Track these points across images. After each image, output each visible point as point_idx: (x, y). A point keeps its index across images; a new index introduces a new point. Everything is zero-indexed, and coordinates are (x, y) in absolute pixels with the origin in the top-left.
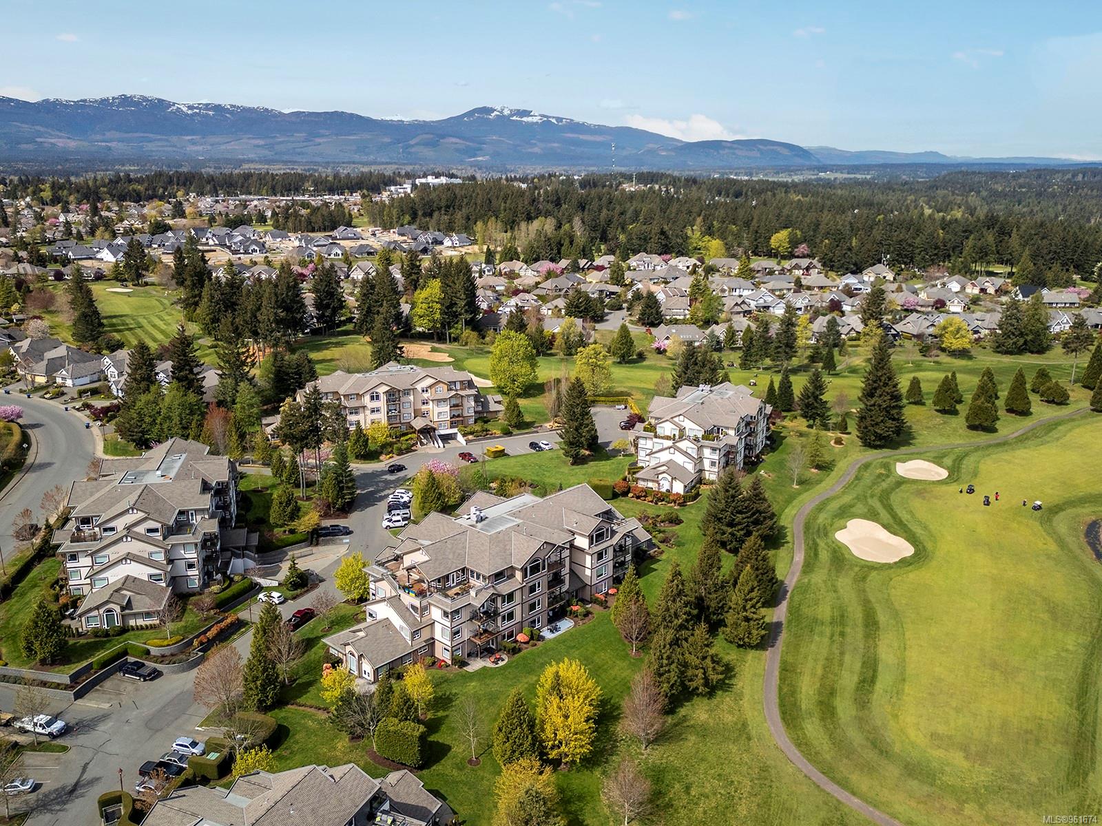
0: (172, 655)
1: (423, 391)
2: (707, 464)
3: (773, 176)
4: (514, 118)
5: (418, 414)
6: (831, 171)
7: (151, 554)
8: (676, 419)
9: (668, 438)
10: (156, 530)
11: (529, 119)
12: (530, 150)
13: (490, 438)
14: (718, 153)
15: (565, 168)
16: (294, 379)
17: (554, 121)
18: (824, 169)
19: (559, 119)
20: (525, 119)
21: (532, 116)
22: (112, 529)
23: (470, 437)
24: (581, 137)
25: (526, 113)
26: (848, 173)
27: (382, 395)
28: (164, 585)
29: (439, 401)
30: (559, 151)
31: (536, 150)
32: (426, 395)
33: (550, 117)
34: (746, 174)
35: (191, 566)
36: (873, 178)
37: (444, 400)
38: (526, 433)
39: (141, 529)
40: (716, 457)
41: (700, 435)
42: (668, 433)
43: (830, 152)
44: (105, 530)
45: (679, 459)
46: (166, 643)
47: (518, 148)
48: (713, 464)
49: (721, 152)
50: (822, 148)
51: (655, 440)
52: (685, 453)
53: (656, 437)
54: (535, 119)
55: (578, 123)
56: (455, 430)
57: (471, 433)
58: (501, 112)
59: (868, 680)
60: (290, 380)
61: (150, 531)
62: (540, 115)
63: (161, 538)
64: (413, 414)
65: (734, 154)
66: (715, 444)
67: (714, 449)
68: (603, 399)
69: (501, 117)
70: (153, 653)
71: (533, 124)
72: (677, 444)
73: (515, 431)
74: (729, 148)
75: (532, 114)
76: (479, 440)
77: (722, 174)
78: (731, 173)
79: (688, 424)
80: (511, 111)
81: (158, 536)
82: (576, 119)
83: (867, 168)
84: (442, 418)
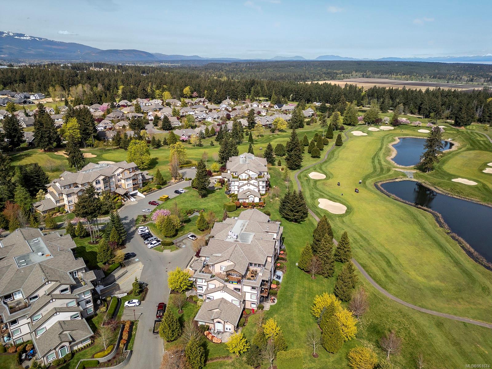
0: (114, 358)
1: (118, 175)
2: (261, 187)
3: (143, 65)
4: (16, 37)
5: (118, 187)
6: (165, 63)
7: (67, 304)
8: (246, 172)
9: (245, 180)
10: (66, 290)
11: (25, 38)
12: (29, 52)
13: (154, 192)
14: (117, 55)
15: (49, 60)
16: (36, 179)
17: (37, 39)
18: (161, 62)
19: (40, 39)
20: (22, 38)
21: (25, 37)
22: (36, 297)
23: (145, 193)
24: (53, 47)
25: (23, 35)
26: (171, 63)
27: (101, 181)
28: (80, 319)
29: (127, 179)
30: (44, 53)
31: (31, 52)
32: (119, 177)
33: (35, 38)
34: (132, 64)
35: (88, 302)
36: (181, 65)
37: (129, 178)
38: (167, 187)
39: (57, 292)
40: (264, 184)
41: (257, 176)
42: (244, 178)
43: (160, 55)
44: (31, 299)
45: (252, 187)
46: (106, 353)
47: (22, 51)
48: (263, 187)
49: (118, 54)
50: (157, 54)
51: (240, 181)
52: (254, 185)
53: (240, 180)
54: (28, 38)
55: (50, 41)
56: (136, 191)
57: (145, 191)
58: (8, 33)
59: (388, 262)
60: (34, 180)
61: (62, 291)
62: (30, 36)
63: (70, 293)
64: (115, 187)
65: (124, 55)
66: (263, 179)
67: (263, 181)
68: (185, 165)
69: (8, 37)
70: (101, 361)
71: (27, 40)
72: (249, 182)
73: (162, 187)
74: (122, 53)
75: (25, 35)
76: (149, 194)
77: (123, 64)
78: (126, 63)
79: (251, 173)
80: (13, 34)
81: (68, 292)
82: (49, 39)
83: (177, 62)
84: (129, 187)
